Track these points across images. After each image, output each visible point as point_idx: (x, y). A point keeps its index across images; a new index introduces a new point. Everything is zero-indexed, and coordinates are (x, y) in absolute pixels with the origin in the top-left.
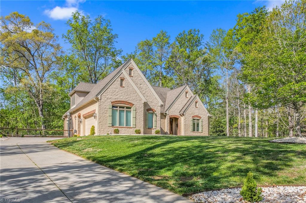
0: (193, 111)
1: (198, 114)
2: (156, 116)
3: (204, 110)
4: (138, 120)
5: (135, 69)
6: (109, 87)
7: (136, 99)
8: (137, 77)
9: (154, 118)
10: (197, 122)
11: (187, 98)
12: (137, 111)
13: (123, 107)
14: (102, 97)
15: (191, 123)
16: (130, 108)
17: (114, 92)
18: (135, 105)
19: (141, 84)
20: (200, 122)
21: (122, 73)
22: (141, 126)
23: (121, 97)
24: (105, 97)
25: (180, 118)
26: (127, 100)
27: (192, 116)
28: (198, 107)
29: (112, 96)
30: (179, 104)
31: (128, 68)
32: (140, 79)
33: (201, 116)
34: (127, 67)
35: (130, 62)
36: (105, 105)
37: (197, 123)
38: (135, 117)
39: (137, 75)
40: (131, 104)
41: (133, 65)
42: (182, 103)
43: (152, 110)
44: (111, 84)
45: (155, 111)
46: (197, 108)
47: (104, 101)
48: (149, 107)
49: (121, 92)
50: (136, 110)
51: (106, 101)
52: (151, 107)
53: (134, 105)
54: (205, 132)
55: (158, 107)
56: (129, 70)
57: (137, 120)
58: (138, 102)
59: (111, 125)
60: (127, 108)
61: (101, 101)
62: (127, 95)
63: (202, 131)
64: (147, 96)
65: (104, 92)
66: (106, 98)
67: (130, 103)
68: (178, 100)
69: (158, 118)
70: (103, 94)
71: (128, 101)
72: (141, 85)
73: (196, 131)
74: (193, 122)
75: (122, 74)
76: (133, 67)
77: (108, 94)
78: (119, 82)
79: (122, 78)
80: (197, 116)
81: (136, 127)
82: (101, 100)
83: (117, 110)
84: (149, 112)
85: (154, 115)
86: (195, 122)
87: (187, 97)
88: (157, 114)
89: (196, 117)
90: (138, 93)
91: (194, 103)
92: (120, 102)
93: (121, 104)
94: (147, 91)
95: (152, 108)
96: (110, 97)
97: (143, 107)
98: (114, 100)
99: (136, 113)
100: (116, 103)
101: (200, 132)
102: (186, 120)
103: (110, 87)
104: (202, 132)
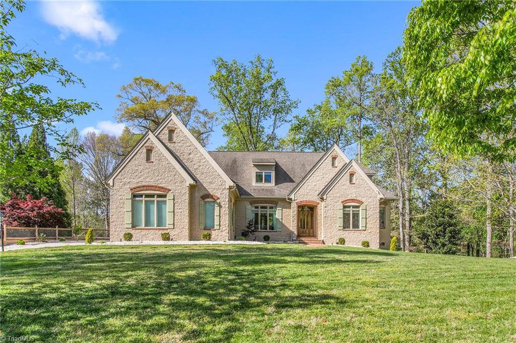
0: (343, 190)
1: (356, 197)
2: (220, 206)
3: (369, 187)
4: (177, 215)
5: (179, 130)
6: (126, 164)
7: (175, 179)
8: (183, 142)
9: (215, 211)
10: (353, 211)
11: (336, 167)
12: (176, 201)
13: (153, 196)
14: (115, 182)
15: (340, 214)
16: (165, 196)
17: (135, 173)
18: (172, 191)
19: (190, 154)
20: (360, 211)
21: (149, 138)
22: (184, 225)
23: (148, 180)
24: (120, 181)
25: (319, 206)
26: (158, 184)
27: (341, 201)
28: (356, 183)
29: (131, 180)
30: (317, 180)
31: (166, 129)
32: (188, 144)
33: (363, 200)
34: (164, 128)
35: (170, 119)
36: (120, 194)
37: (353, 214)
38: (172, 211)
39: (182, 139)
40: (166, 189)
41: (175, 123)
42: (323, 178)
43: (212, 196)
44: (130, 160)
45: (218, 198)
46: (353, 185)
47: (118, 188)
48: (206, 193)
49: (147, 171)
50: (174, 199)
51: (121, 188)
52: (210, 191)
53: (170, 190)
54: (373, 230)
55: (224, 191)
56: (167, 132)
57: (175, 216)
58: (178, 186)
59: (130, 226)
60: (159, 196)
61: (114, 188)
62: (157, 175)
63: (364, 228)
64: (202, 174)
65: (119, 173)
66: (122, 184)
67: (163, 188)
68: (315, 173)
69: (223, 210)
70: (117, 177)
71: (160, 185)
72: (191, 156)
73: (351, 229)
74: (344, 211)
75: (148, 141)
76: (176, 127)
77: (125, 176)
78: (144, 155)
79: (149, 148)
80: (353, 200)
81: (174, 228)
82: (113, 186)
83: (142, 201)
84: (205, 200)
85: (216, 205)
86: (350, 211)
87: (336, 164)
88: (222, 204)
89: (351, 201)
90: (177, 170)
91: (347, 176)
92: (145, 188)
93: (147, 190)
94: (202, 164)
95: (211, 194)
96: (129, 180)
97: (188, 192)
98: (135, 186)
99: (174, 204)
100: (138, 189)
101: (360, 230)
102: (329, 208)
103: (129, 164)
104: (365, 230)
